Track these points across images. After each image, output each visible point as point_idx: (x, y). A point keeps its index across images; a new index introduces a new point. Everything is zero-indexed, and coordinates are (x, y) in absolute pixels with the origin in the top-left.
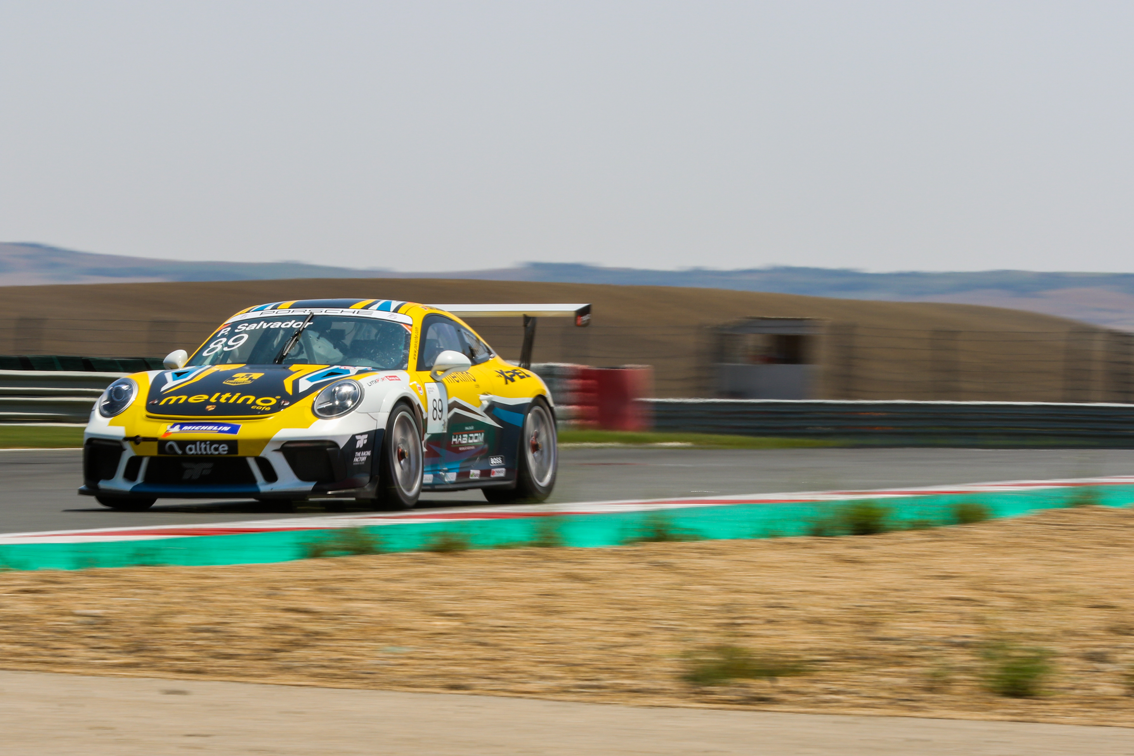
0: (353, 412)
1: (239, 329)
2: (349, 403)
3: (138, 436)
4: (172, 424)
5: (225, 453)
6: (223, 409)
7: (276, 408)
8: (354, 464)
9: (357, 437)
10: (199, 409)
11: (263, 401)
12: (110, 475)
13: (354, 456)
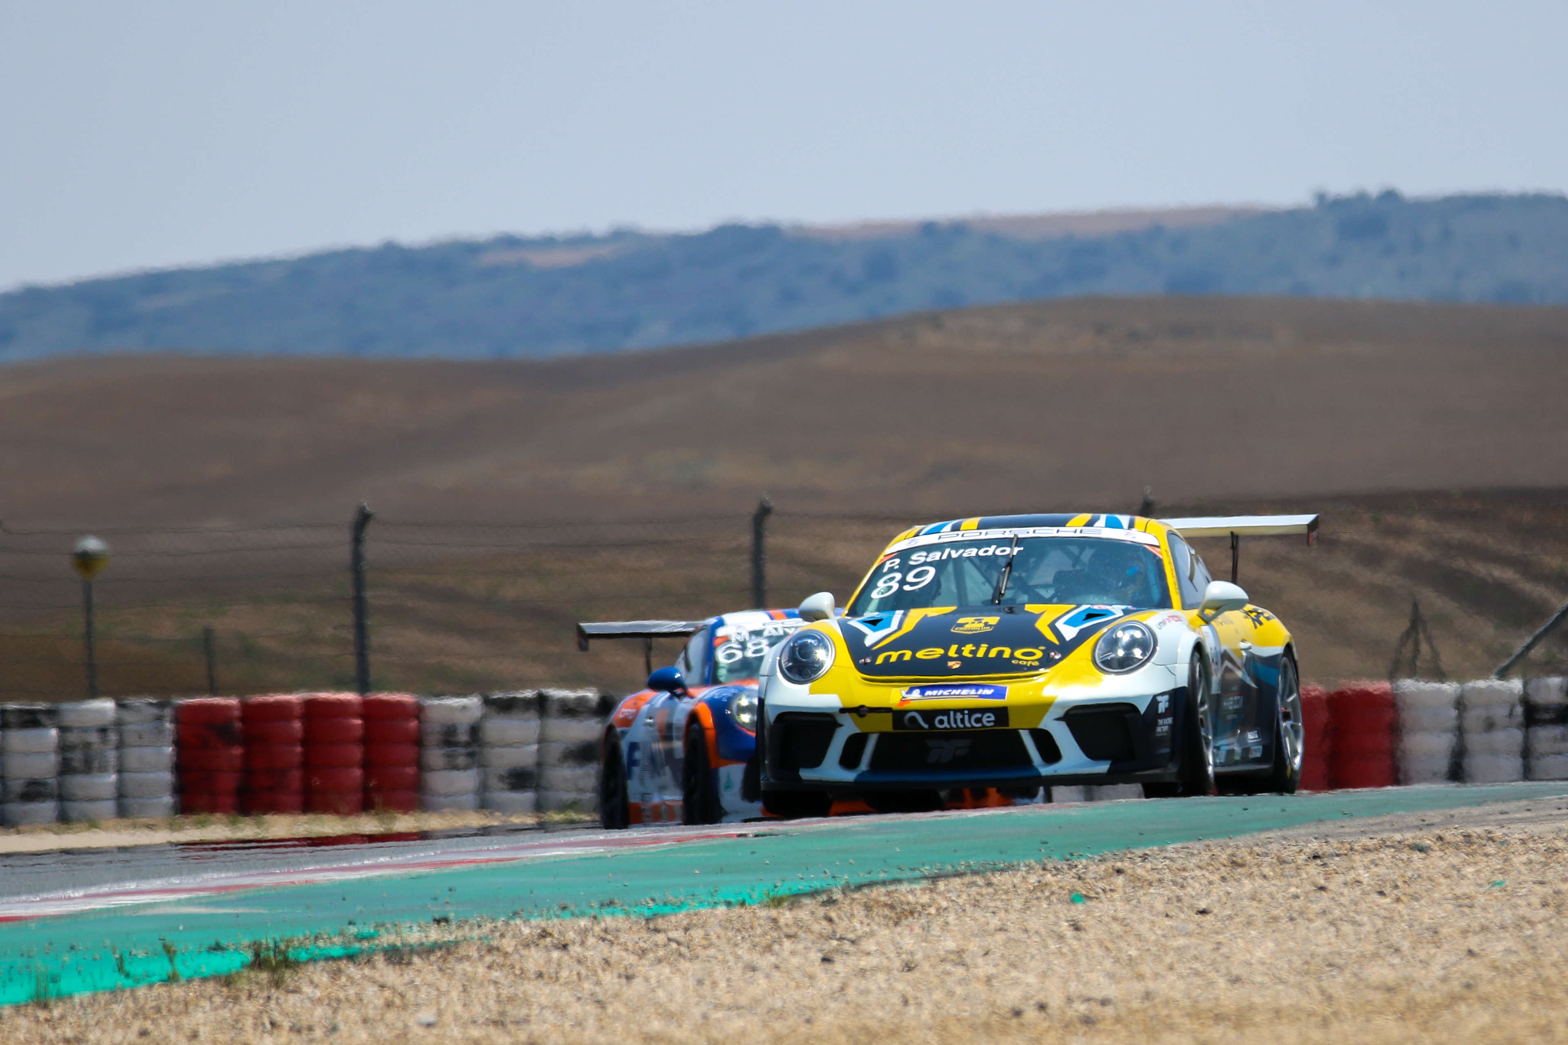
0: (1149, 664)
1: (915, 561)
2: (1137, 653)
3: (862, 706)
4: (907, 689)
5: (992, 724)
6: (972, 666)
7: (1047, 662)
8: (1158, 735)
9: (1159, 698)
10: (939, 667)
11: (1024, 654)
12: (816, 761)
13: (1156, 725)
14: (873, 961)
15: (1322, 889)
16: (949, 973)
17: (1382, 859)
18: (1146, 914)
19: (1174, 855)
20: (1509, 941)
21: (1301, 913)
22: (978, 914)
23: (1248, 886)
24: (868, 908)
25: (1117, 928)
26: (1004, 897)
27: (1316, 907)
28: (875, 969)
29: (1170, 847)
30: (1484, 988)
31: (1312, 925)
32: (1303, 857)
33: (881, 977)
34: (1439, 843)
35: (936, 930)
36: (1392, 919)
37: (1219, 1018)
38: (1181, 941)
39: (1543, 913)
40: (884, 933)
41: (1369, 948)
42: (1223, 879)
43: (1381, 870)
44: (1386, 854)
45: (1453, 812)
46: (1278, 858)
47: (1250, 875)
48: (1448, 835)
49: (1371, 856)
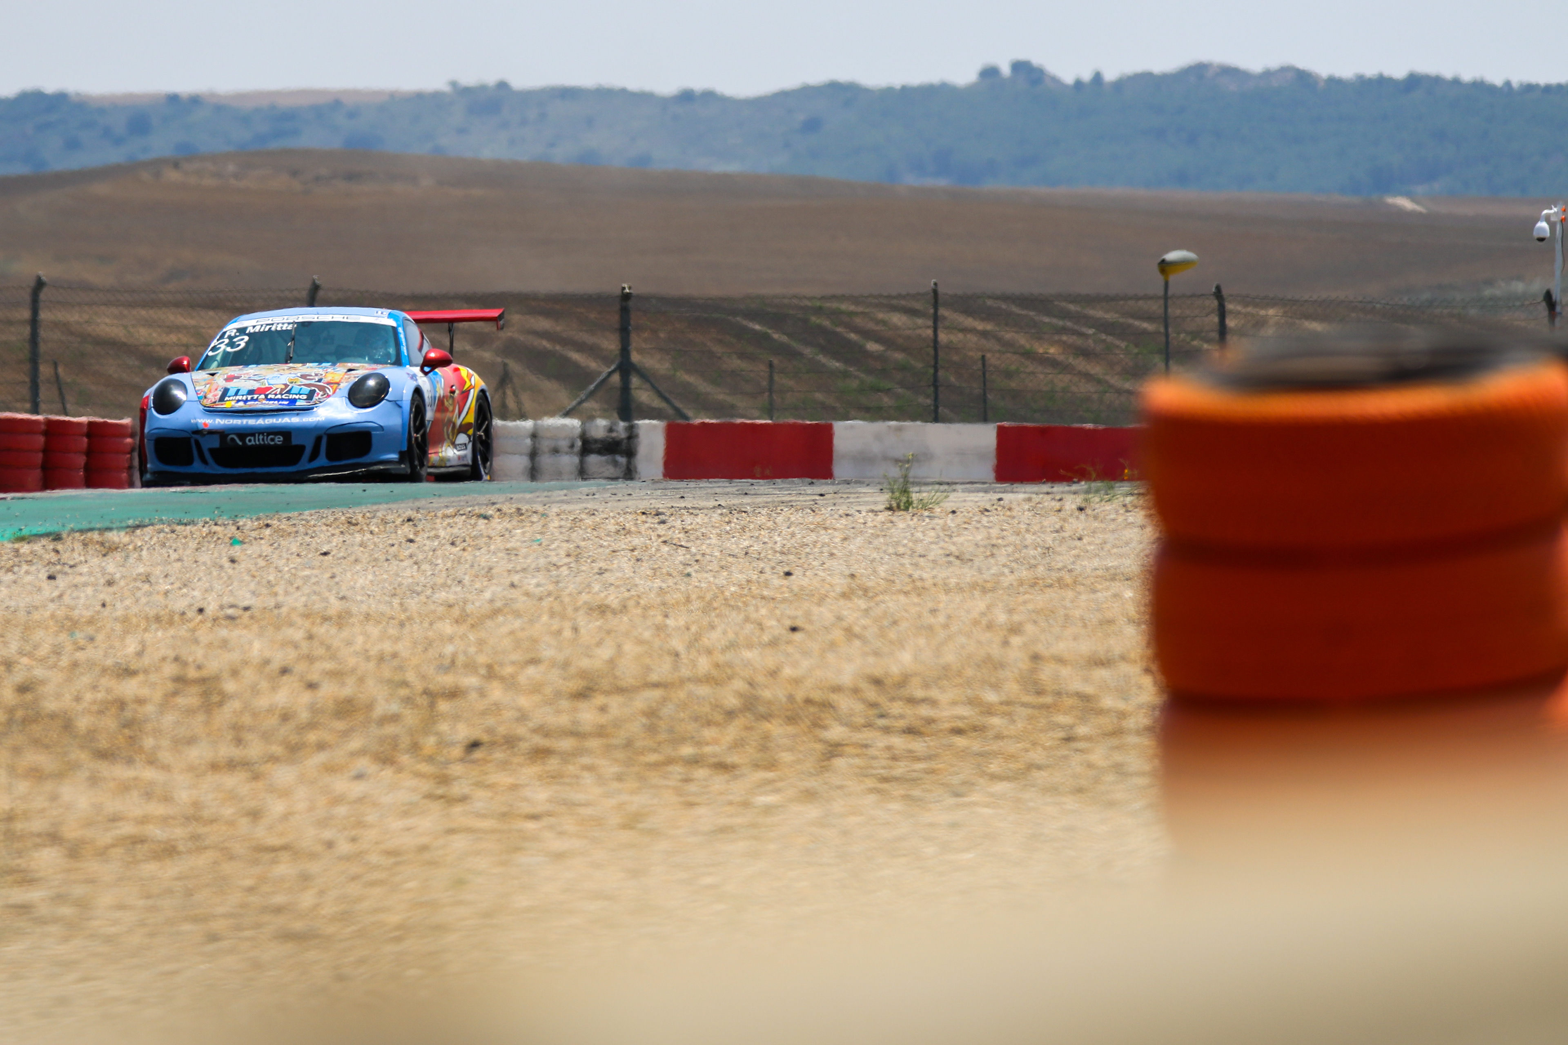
14: (83, 579)
15: (411, 541)
16: (139, 589)
17: (456, 523)
18: (285, 555)
19: (309, 518)
20: (540, 578)
21: (395, 556)
22: (164, 551)
23: (358, 538)
24: (85, 545)
25: (261, 563)
26: (183, 541)
27: (407, 553)
28: (85, 585)
29: (307, 512)
30: (518, 606)
31: (402, 564)
32: (401, 520)
33: (89, 590)
34: (498, 513)
35: (131, 560)
36: (459, 562)
37: (326, 619)
38: (307, 572)
39: (567, 560)
40: (95, 561)
41: (440, 581)
42: (342, 533)
43: (455, 531)
44: (460, 520)
45: (512, 496)
46: (382, 520)
47: (361, 531)
48: (505, 508)
49: (450, 521)
